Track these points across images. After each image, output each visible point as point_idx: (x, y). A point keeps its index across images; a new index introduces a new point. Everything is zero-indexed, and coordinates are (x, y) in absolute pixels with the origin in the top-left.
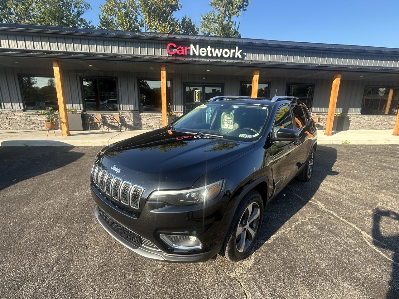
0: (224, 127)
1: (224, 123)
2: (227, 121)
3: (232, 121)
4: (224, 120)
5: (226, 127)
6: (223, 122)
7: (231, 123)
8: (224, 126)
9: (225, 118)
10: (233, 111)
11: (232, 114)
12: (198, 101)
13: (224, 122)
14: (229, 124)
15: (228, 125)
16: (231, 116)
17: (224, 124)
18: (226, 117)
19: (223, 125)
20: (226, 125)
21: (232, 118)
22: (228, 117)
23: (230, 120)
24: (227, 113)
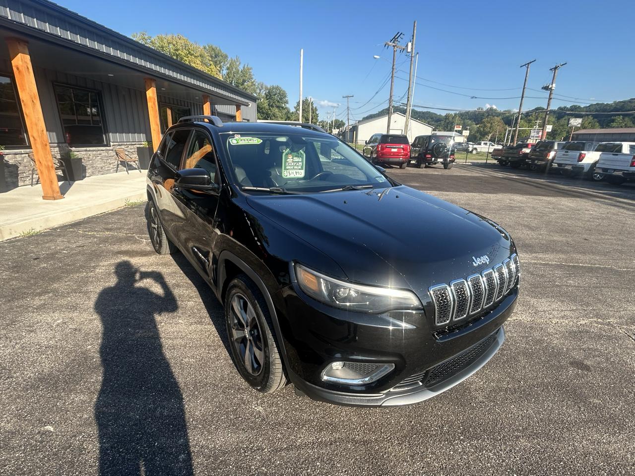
0: (288, 176)
1: (288, 169)
2: (292, 164)
3: (303, 164)
4: (287, 164)
5: (292, 176)
6: (285, 167)
7: (300, 167)
8: (288, 174)
9: (290, 159)
11: (302, 152)
13: (287, 168)
14: (296, 169)
15: (294, 171)
16: (301, 156)
17: (288, 171)
18: (291, 157)
19: (285, 172)
20: (290, 171)
21: (302, 158)
22: (294, 158)
23: (300, 163)
24: (292, 151)
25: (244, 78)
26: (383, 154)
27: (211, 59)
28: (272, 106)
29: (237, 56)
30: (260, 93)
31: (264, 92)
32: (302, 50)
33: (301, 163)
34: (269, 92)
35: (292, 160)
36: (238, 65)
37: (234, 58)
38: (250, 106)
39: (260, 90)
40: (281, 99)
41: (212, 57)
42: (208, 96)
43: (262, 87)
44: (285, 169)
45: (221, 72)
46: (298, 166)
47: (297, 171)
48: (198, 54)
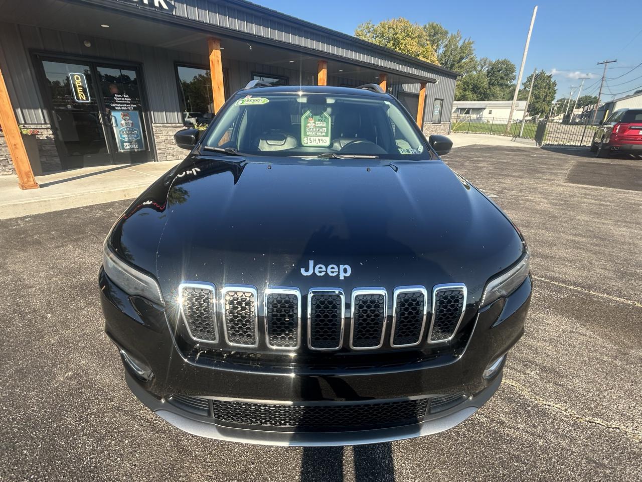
0: (309, 144)
1: (308, 136)
2: (314, 129)
3: (327, 130)
4: (307, 130)
5: (314, 144)
6: (305, 132)
7: (324, 134)
8: (309, 141)
9: (311, 125)
10: (329, 110)
11: (327, 116)
12: (85, 99)
13: (308, 134)
14: (319, 136)
15: (317, 138)
16: (326, 120)
17: (309, 137)
18: (313, 121)
19: (305, 139)
20: (312, 138)
21: (327, 123)
22: (317, 122)
23: (323, 129)
24: (315, 114)
25: (462, 54)
26: (621, 138)
27: (428, 38)
28: (493, 85)
29: (458, 31)
30: (481, 70)
31: (487, 69)
32: (536, 8)
33: (325, 129)
34: (492, 69)
35: (314, 124)
36: (459, 40)
37: (455, 34)
38: (437, 83)
39: (482, 67)
40: (507, 75)
41: (430, 36)
42: (385, 75)
43: (485, 63)
44: (306, 135)
45: (437, 51)
46: (322, 132)
47: (320, 138)
48: (416, 35)
